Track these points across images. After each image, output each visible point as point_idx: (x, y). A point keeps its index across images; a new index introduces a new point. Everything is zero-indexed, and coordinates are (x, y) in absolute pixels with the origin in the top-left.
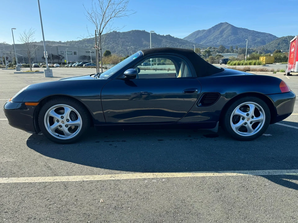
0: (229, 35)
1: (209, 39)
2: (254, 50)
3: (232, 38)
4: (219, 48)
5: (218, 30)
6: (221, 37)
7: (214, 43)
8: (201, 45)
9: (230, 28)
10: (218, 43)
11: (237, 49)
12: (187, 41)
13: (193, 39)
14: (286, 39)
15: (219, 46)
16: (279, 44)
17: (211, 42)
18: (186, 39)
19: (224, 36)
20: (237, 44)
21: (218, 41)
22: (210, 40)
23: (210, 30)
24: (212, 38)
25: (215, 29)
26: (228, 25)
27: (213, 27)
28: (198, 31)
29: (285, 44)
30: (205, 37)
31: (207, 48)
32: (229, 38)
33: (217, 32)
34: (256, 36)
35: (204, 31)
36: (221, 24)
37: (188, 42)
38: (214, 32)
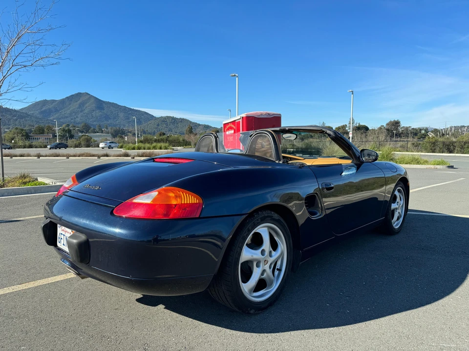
0: (93, 110)
1: (63, 113)
2: (129, 131)
3: (98, 113)
4: (81, 126)
5: (76, 102)
6: (81, 111)
7: (72, 119)
8: (50, 120)
9: (92, 100)
10: (78, 120)
11: (107, 128)
12: (26, 114)
13: (37, 112)
14: (165, 120)
15: (79, 123)
16: (158, 125)
17: (67, 117)
18: (24, 111)
19: (86, 111)
20: (105, 122)
21: (77, 117)
22: (66, 115)
23: (63, 102)
24: (68, 112)
25: (71, 100)
26: (88, 96)
27: (67, 98)
28: (44, 100)
29: (165, 126)
30: (57, 111)
31: (63, 126)
32: (93, 114)
33: (75, 106)
34: (130, 114)
35: (53, 101)
36: (79, 95)
37: (29, 115)
38: (70, 104)
